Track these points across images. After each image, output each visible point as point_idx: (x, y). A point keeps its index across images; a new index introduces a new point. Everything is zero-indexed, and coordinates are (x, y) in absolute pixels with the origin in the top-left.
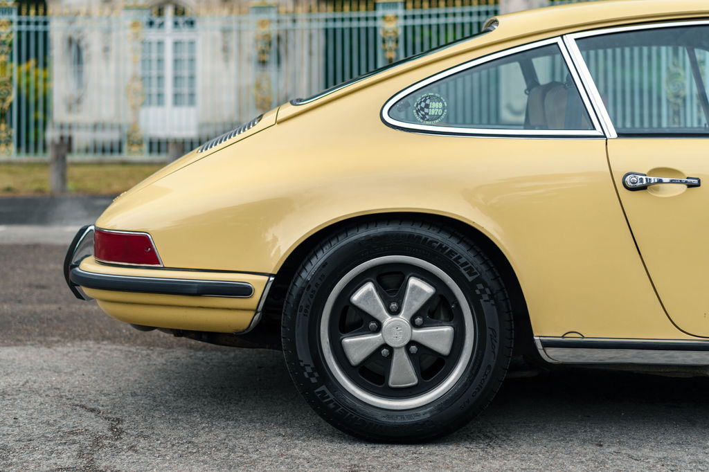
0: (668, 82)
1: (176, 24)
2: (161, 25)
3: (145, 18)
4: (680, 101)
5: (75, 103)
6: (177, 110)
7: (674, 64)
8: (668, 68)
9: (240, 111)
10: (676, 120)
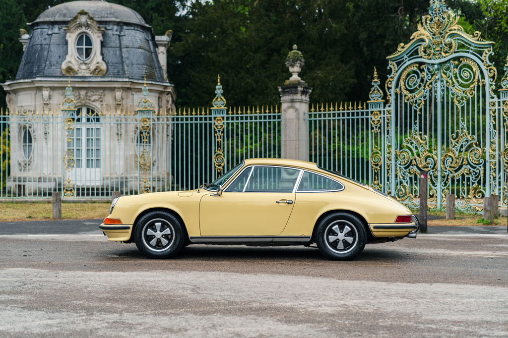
0: (372, 157)
1: (88, 120)
2: (78, 120)
3: (69, 116)
4: (378, 167)
5: (25, 166)
6: (88, 169)
7: (375, 148)
8: (372, 151)
9: (127, 171)
10: (376, 177)
